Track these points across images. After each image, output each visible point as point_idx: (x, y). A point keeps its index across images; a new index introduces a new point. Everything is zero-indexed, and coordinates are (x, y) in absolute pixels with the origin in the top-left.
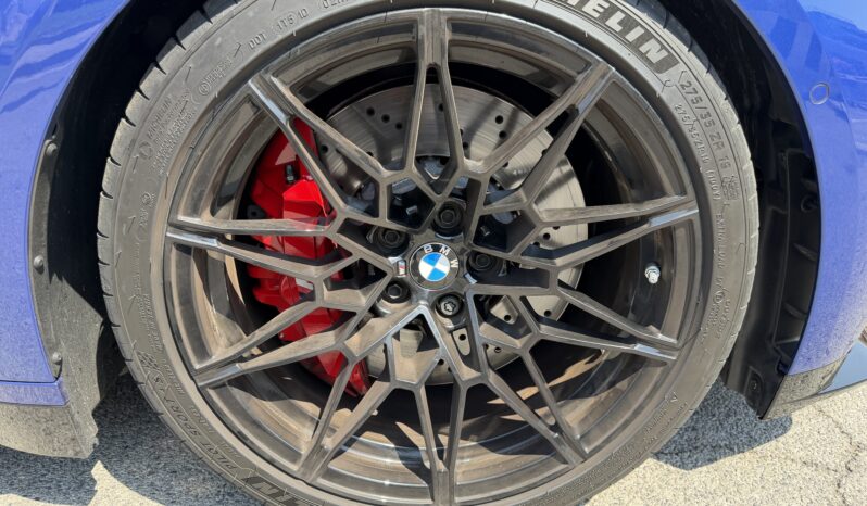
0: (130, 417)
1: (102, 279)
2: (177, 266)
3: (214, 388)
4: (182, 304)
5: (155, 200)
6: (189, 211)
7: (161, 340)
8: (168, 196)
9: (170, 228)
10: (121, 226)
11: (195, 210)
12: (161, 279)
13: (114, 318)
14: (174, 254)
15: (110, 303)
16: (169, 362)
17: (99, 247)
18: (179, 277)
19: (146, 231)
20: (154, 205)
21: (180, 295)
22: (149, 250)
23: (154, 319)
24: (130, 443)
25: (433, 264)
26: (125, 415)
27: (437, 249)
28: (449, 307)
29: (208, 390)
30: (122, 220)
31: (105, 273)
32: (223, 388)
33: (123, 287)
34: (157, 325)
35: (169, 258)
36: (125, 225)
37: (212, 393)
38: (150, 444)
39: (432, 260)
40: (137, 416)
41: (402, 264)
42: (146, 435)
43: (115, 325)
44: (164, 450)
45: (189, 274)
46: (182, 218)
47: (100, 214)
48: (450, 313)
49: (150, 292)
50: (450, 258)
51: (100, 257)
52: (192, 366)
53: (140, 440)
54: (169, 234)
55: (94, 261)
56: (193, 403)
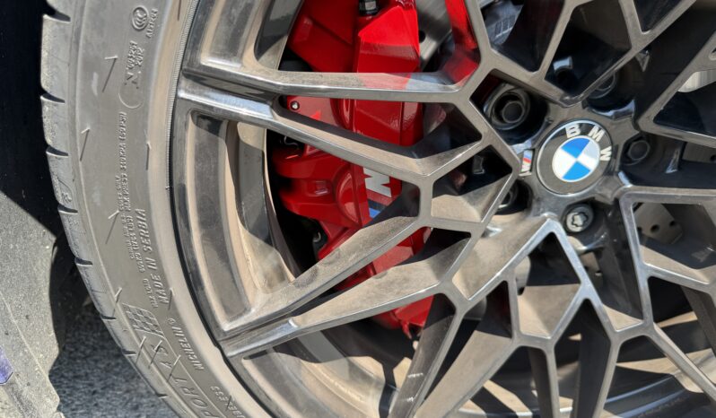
0: (95, 349)
1: (55, 180)
2: (197, 158)
3: (251, 357)
4: (204, 224)
5: (159, 19)
6: (221, 46)
7: (166, 286)
8: (183, 16)
9: (184, 82)
10: (87, 78)
11: (231, 48)
12: (166, 180)
13: (80, 248)
14: (191, 135)
15: (71, 223)
16: (180, 323)
17: (46, 121)
18: (200, 176)
19: (139, 86)
20: (156, 31)
21: (201, 210)
22: (145, 126)
23: (155, 253)
24: (98, 386)
25: (576, 155)
26: (87, 346)
27: (586, 130)
28: (579, 220)
29: (243, 361)
30: (90, 66)
31: (59, 169)
32: (264, 357)
33: (97, 197)
34: (159, 262)
35: (183, 141)
36: (96, 75)
37: (249, 365)
38: (124, 387)
39: (576, 148)
40: (103, 348)
41: (529, 155)
42: (117, 374)
43: (81, 261)
44: (142, 396)
45: (216, 172)
46: (209, 60)
47: (44, 54)
48: (578, 229)
49: (148, 207)
50: (602, 145)
51: (49, 141)
52: (218, 326)
53: (109, 382)
54: (182, 94)
55: (38, 149)
56: (218, 383)
